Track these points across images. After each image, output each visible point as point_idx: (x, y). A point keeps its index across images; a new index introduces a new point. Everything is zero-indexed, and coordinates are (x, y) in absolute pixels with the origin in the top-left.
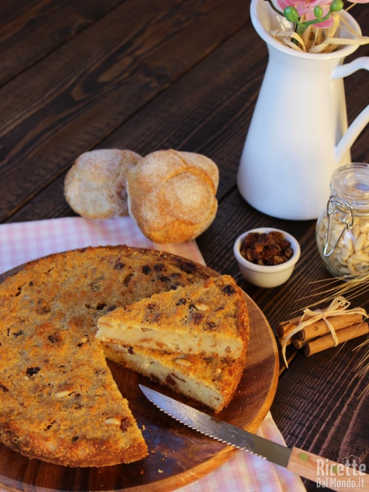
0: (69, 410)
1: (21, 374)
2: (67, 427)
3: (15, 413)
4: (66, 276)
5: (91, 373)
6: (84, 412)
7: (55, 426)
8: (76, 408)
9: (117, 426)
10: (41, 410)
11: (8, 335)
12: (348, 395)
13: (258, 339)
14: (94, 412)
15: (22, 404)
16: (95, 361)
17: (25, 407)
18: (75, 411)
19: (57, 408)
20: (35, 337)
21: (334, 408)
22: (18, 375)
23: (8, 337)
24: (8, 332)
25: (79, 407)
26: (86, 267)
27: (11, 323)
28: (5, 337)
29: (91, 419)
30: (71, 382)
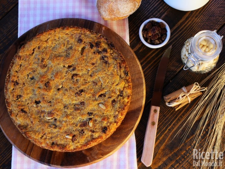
0: (51, 128)
1: (32, 103)
2: (50, 138)
3: (29, 127)
4: (55, 43)
5: (62, 107)
6: (57, 130)
7: (45, 137)
8: (54, 128)
9: (70, 139)
10: (40, 127)
11: (28, 78)
12: (170, 125)
13: (138, 95)
14: (61, 131)
15: (32, 122)
16: (64, 100)
17: (33, 124)
18: (53, 129)
19: (46, 127)
20: (39, 83)
21: (162, 130)
22: (31, 104)
23: (27, 80)
24: (28, 77)
25: (56, 127)
26: (64, 39)
27: (29, 72)
28: (26, 80)
29: (60, 134)
30: (53, 112)
